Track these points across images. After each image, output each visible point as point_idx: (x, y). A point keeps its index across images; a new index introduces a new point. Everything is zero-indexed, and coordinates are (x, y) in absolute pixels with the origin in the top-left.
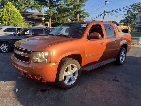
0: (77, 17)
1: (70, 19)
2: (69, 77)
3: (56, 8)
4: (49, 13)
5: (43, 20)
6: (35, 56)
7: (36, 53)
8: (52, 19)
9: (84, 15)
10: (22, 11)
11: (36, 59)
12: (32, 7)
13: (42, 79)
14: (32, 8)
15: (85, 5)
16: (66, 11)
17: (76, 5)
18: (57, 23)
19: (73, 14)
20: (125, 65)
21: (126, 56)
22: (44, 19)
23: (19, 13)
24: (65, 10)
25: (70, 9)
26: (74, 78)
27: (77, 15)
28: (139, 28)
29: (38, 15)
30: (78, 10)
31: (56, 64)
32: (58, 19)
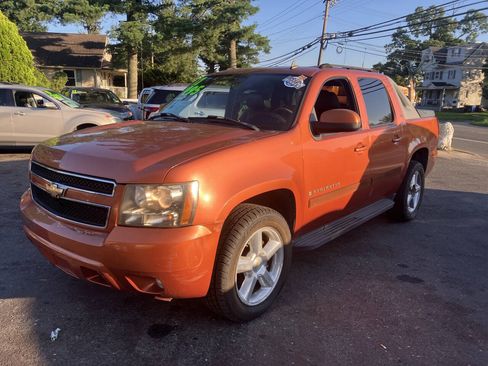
0: (229, 52)
1: (201, 57)
2: (255, 275)
3: (152, 17)
4: (130, 35)
5: (105, 61)
6: (127, 203)
7: (135, 189)
8: (139, 58)
9: (254, 47)
10: (24, 26)
11: (134, 212)
12: (63, 11)
13: (156, 288)
14: (66, 15)
15: (257, 9)
16: (188, 31)
17: (227, 10)
18: (157, 73)
19: (215, 40)
20: (423, 222)
21: (422, 190)
22: (108, 57)
23: (17, 34)
24: (187, 27)
25: (204, 22)
26: (270, 279)
27: (229, 45)
28: (431, 91)
29: (86, 40)
30: (234, 28)
31: (211, 230)
32: (161, 59)
